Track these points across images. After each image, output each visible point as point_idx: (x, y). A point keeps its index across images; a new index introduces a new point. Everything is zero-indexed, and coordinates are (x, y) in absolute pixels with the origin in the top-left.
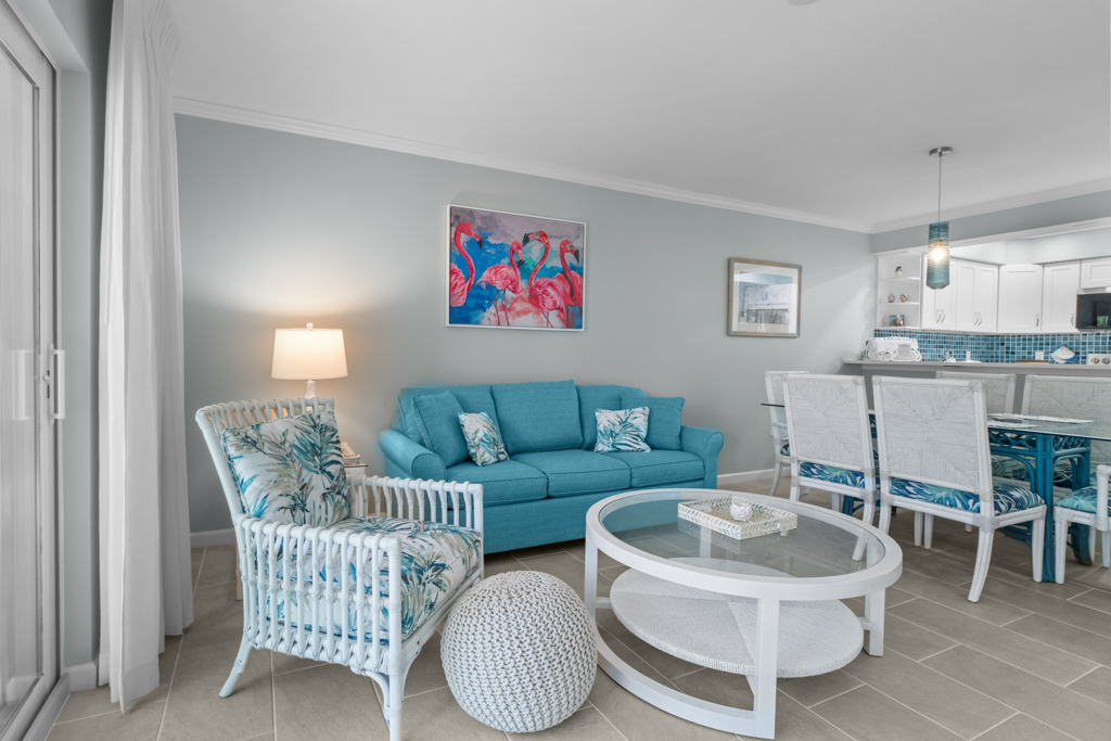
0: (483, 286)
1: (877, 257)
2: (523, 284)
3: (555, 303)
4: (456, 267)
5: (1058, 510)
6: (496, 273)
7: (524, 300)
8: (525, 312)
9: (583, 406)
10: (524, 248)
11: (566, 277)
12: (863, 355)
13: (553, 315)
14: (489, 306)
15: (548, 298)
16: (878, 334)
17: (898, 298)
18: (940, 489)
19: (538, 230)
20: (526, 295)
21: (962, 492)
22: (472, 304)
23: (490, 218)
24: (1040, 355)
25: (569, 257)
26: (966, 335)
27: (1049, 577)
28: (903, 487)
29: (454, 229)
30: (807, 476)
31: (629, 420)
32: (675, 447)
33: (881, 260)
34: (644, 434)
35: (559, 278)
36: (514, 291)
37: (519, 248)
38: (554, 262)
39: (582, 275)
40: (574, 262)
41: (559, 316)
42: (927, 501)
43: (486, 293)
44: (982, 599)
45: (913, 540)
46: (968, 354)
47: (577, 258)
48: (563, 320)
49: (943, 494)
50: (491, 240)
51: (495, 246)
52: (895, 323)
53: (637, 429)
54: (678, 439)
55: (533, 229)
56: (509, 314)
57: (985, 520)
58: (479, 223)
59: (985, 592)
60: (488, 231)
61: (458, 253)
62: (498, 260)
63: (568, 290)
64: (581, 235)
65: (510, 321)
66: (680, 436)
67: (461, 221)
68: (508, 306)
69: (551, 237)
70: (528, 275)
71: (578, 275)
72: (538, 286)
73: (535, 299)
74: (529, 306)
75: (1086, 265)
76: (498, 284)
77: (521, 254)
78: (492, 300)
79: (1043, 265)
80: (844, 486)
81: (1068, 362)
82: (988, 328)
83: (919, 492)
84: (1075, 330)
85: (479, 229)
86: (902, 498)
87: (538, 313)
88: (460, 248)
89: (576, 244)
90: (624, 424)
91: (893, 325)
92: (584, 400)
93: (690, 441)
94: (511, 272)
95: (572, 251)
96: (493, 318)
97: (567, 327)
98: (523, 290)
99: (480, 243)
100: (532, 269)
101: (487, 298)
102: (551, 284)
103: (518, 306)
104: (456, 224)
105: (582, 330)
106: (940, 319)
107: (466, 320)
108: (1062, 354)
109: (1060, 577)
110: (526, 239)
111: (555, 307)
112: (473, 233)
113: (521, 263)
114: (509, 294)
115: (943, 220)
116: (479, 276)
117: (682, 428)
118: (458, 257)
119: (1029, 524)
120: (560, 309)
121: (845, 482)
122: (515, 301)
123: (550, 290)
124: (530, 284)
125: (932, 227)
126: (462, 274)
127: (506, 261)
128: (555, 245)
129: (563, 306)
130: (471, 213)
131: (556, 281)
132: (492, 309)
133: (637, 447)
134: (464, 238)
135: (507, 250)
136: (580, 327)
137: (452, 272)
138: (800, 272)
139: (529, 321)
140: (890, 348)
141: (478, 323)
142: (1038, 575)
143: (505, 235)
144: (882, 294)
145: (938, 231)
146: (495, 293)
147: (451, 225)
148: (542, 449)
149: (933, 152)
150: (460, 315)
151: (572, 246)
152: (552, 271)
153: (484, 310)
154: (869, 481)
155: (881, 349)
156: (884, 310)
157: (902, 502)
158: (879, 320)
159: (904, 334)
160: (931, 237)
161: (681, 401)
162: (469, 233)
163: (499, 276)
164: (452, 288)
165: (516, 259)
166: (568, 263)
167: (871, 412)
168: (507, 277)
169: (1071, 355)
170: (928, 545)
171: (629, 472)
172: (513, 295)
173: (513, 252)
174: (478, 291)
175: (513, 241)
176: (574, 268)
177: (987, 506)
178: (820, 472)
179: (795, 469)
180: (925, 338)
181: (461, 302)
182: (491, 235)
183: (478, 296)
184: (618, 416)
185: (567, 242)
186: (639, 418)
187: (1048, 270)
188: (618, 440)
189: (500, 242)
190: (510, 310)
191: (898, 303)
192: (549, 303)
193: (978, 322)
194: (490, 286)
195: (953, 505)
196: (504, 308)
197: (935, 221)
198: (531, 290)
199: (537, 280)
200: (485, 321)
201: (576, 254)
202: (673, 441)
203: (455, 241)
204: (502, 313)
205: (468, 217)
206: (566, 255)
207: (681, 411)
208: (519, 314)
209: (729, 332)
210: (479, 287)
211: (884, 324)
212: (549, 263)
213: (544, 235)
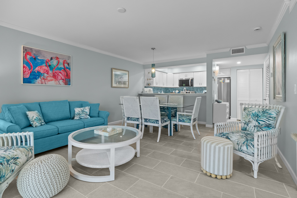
0: (36, 72)
1: (145, 70)
2: (50, 72)
3: (61, 78)
4: (26, 66)
5: (172, 121)
6: (41, 68)
7: (51, 77)
8: (52, 80)
9: (71, 107)
10: (51, 61)
11: (65, 71)
12: (142, 92)
13: (61, 81)
14: (38, 78)
15: (59, 76)
16: (145, 87)
17: (149, 79)
18: (152, 120)
19: (56, 56)
20: (52, 75)
21: (156, 120)
22: (32, 77)
23: (38, 51)
24: (174, 92)
25: (66, 65)
26: (162, 87)
27: (171, 135)
28: (146, 120)
29: (25, 54)
30: (128, 120)
31: (84, 110)
32: (97, 116)
33: (145, 71)
34: (88, 114)
35: (63, 71)
36: (47, 74)
37: (49, 61)
38: (61, 66)
39: (70, 70)
41: (63, 82)
42: (150, 123)
43: (37, 74)
44: (159, 141)
45: (149, 132)
46: (162, 91)
47: (69, 65)
48: (64, 83)
49: (153, 121)
50: (39, 58)
51: (40, 60)
52: (148, 85)
53: (86, 112)
54: (98, 114)
55: (54, 56)
56: (46, 81)
57: (160, 125)
59: (160, 140)
60: (38, 55)
61: (26, 61)
62: (42, 64)
63: (66, 74)
64: (70, 59)
65: (46, 83)
66: (98, 113)
67: (27, 51)
68: (45, 78)
69: (60, 59)
70: (52, 69)
71: (69, 70)
73: (55, 76)
74: (53, 78)
75: (180, 74)
76: (42, 72)
77: (50, 63)
79: (174, 73)
80: (136, 122)
81: (178, 93)
82: (165, 86)
83: (149, 121)
84: (179, 87)
85: (34, 54)
86: (146, 123)
87: (56, 81)
88: (27, 60)
89: (68, 61)
90: (83, 111)
91: (148, 86)
92: (71, 105)
93: (101, 114)
94: (46, 68)
95: (67, 63)
96: (40, 82)
97: (66, 85)
98: (50, 74)
99: (35, 59)
100: (54, 68)
101: (38, 76)
102: (60, 72)
103: (49, 78)
104: (25, 52)
105: (71, 86)
106: (157, 84)
107: (30, 82)
108: (177, 91)
109: (172, 135)
110: (52, 59)
111: (61, 79)
112: (32, 55)
113: (50, 66)
114: (46, 75)
115: (154, 63)
117: (99, 111)
118: (26, 63)
119: (167, 125)
120: (63, 80)
121: (136, 121)
122: (48, 77)
123: (60, 74)
124: (53, 72)
125: (152, 65)
126: (28, 68)
127: (44, 65)
128: (61, 61)
129: (64, 78)
130: (31, 49)
131: (62, 72)
132: (40, 79)
133: (86, 117)
134: (28, 57)
135: (45, 61)
136: (70, 85)
137: (24, 67)
138: (128, 72)
139: (53, 83)
140: (147, 90)
141: (34, 83)
142: (169, 135)
143: (44, 57)
144: (146, 78)
145: (153, 66)
146: (40, 74)
147: (23, 52)
148: (57, 120)
149: (152, 49)
150: (26, 81)
151: (67, 62)
152: (60, 69)
153: (36, 79)
154: (140, 120)
155: (146, 91)
156: (146, 82)
157: (146, 124)
158: (145, 84)
159: (150, 87)
160: (152, 67)
161: (99, 104)
162: (31, 55)
163: (42, 69)
164: (24, 72)
165: (48, 64)
166: (66, 66)
167: (140, 104)
168: (45, 69)
169: (178, 91)
170: (152, 132)
171: (83, 124)
172: (47, 75)
173: (47, 62)
174: (34, 73)
175: (47, 59)
176: (67, 68)
177: (160, 122)
178: (131, 119)
179: (126, 119)
180: (155, 88)
181: (28, 76)
182: (39, 56)
183: (34, 75)
184: (81, 109)
185: (65, 61)
186: (87, 109)
187: (175, 74)
188: (81, 116)
189: (42, 59)
190: (46, 79)
191: (149, 80)
192: (59, 78)
193: (164, 85)
194: (39, 72)
195: (155, 123)
196: (44, 79)
197: (153, 63)
198: (53, 74)
199: (55, 71)
200: (37, 83)
201: (68, 64)
202: (96, 115)
203: (25, 57)
204: (43, 81)
205: (30, 50)
206: (65, 64)
207: (99, 107)
208: (49, 81)
209: (112, 87)
210: (35, 72)
211: (146, 85)
212: (59, 66)
213: (58, 58)
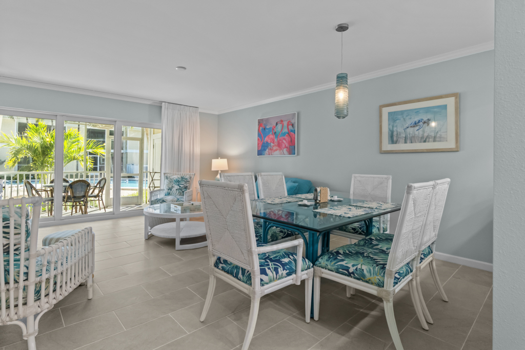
2: (276, 140)
3: (285, 145)
7: (276, 146)
8: (276, 150)
10: (276, 127)
11: (289, 135)
13: (285, 150)
15: (283, 144)
20: (276, 144)
22: (263, 149)
23: (267, 120)
25: (290, 127)
29: (259, 126)
35: (287, 136)
36: (273, 143)
38: (285, 130)
39: (295, 133)
40: (292, 128)
41: (287, 150)
43: (266, 145)
48: (288, 152)
50: (268, 127)
51: (268, 129)
55: (279, 120)
58: (264, 122)
61: (260, 133)
62: (269, 133)
63: (290, 140)
64: (294, 118)
65: (272, 153)
68: (272, 148)
69: (284, 121)
70: (277, 137)
71: (293, 134)
72: (280, 140)
73: (279, 145)
74: (277, 148)
76: (269, 141)
77: (275, 130)
78: (267, 147)
85: (264, 124)
87: (280, 150)
89: (293, 122)
94: (272, 136)
95: (291, 125)
96: (268, 153)
97: (290, 154)
98: (276, 142)
99: (265, 129)
100: (278, 134)
102: (284, 139)
103: (274, 148)
104: (259, 124)
107: (262, 154)
110: (277, 124)
111: (286, 147)
112: (263, 126)
114: (272, 144)
116: (264, 139)
118: (259, 135)
120: (287, 147)
122: (273, 146)
123: (284, 141)
124: (278, 140)
126: (260, 140)
127: (271, 133)
128: (285, 123)
130: (263, 120)
131: (286, 137)
132: (267, 150)
134: (261, 128)
135: (271, 129)
136: (295, 154)
137: (258, 139)
141: (264, 155)
143: (271, 124)
146: (268, 144)
150: (260, 153)
151: (291, 123)
153: (265, 150)
163: (269, 139)
164: (258, 144)
165: (274, 132)
166: (290, 129)
168: (271, 138)
173: (273, 129)
175: (273, 126)
176: (292, 131)
181: (260, 148)
182: (267, 125)
183: (264, 146)
185: (289, 121)
189: (270, 127)
190: (272, 150)
192: (283, 146)
194: (267, 142)
196: (270, 149)
198: (278, 142)
199: (280, 138)
200: (266, 154)
201: (293, 125)
203: (259, 130)
204: (270, 151)
208: (274, 151)
210: (264, 143)
212: (283, 131)
213: (282, 121)
